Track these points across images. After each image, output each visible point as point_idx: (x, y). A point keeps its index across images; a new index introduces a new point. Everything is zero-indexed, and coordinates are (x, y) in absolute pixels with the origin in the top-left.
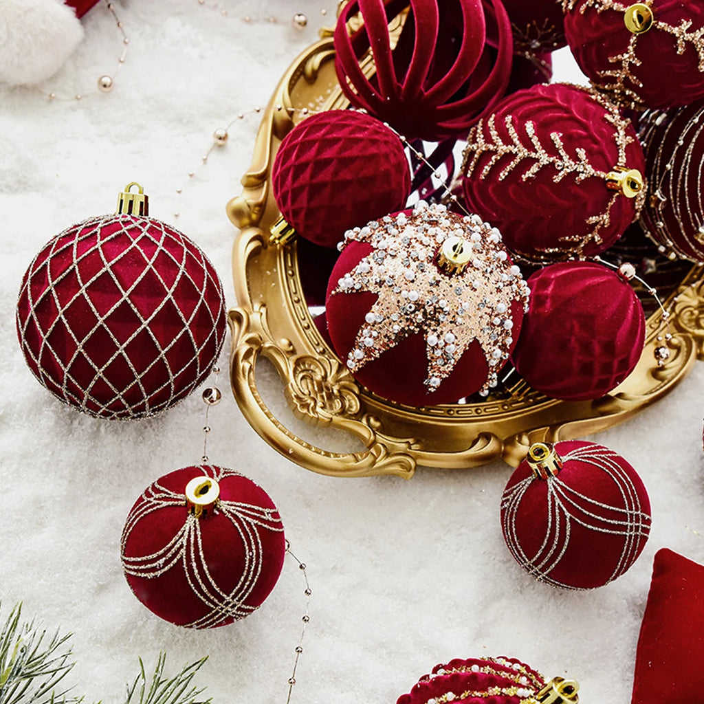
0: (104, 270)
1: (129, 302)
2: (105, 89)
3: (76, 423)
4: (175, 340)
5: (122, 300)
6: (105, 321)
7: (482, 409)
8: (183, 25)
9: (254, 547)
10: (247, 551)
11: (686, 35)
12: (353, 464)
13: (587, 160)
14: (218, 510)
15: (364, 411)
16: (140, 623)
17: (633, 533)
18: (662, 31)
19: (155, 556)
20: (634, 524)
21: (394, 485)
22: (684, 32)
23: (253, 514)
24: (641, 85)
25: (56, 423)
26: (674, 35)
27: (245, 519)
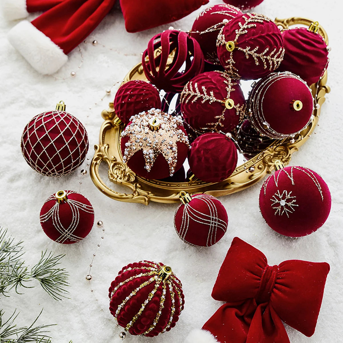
0: (42, 125)
1: (48, 135)
2: (73, 76)
3: (42, 179)
4: (62, 148)
5: (46, 134)
6: (40, 140)
7: (180, 185)
8: (104, 56)
9: (76, 215)
10: (73, 216)
11: (248, 52)
12: (125, 196)
13: (214, 96)
14: (66, 201)
15: (136, 181)
16: (48, 243)
17: (213, 225)
18: (240, 51)
19: (45, 215)
20: (214, 222)
21: (145, 208)
22: (248, 51)
23: (78, 204)
24: (237, 71)
25: (35, 178)
26: (244, 52)
27: (74, 206)
